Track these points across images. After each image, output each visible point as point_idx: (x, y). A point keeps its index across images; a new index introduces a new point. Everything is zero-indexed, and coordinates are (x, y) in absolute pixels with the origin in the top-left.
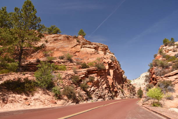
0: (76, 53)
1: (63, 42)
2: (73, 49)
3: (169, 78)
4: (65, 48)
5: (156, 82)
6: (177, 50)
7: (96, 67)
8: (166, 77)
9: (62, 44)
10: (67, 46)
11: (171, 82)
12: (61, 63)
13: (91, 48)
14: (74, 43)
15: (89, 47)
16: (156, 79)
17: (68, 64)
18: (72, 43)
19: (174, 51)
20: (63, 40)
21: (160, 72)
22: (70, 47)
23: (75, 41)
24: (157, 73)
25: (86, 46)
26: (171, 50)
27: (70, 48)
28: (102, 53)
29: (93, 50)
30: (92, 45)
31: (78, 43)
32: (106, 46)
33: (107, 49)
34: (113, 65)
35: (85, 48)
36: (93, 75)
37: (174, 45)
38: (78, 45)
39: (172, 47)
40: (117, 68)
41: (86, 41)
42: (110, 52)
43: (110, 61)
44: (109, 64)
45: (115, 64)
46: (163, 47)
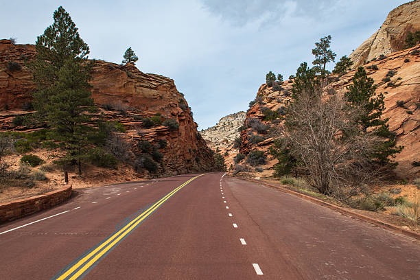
1: (104, 76)
3: (263, 147)
4: (108, 89)
6: (282, 100)
7: (166, 126)
8: (259, 146)
9: (103, 81)
10: (112, 84)
11: (262, 152)
13: (150, 88)
14: (123, 79)
15: (147, 87)
17: (121, 119)
18: (121, 78)
19: (279, 102)
20: (105, 73)
21: (255, 138)
22: (117, 86)
23: (125, 75)
24: (249, 139)
25: (142, 84)
26: (274, 99)
27: (117, 89)
28: (167, 95)
29: (154, 92)
30: (151, 81)
31: (130, 79)
32: (172, 81)
33: (173, 87)
34: (184, 118)
35: (141, 88)
36: (163, 138)
37: (280, 90)
38: (130, 83)
39: (277, 93)
40: (189, 122)
41: (142, 74)
42: (178, 93)
43: (181, 110)
44: (179, 116)
45: (187, 114)
46: (265, 88)
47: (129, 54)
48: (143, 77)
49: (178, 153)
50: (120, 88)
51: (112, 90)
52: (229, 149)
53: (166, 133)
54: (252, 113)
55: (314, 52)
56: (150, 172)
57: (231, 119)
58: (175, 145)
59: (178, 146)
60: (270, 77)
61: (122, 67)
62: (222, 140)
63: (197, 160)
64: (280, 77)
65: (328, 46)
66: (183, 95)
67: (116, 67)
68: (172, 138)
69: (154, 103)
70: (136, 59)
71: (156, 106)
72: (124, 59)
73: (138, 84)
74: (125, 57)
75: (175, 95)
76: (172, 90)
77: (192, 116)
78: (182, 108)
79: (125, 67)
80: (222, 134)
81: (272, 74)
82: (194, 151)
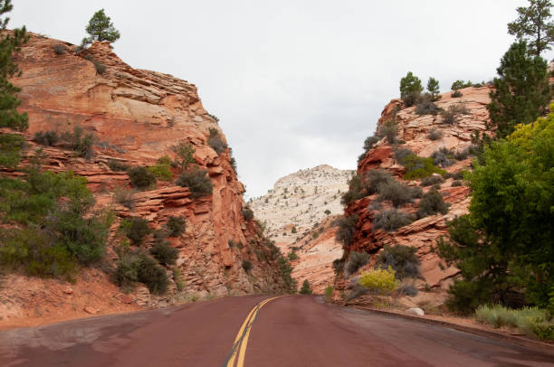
0: (93, 120)
1: (41, 69)
2: (85, 104)
3: (410, 237)
4: (51, 100)
5: (374, 247)
6: (441, 134)
7: (184, 186)
8: (403, 234)
9: (39, 79)
10: (60, 88)
11: (413, 250)
12: (57, 164)
13: (146, 101)
14: (86, 77)
15: (138, 98)
16: (376, 237)
17: (81, 166)
18: (80, 77)
19: (434, 138)
20: (43, 63)
21: (388, 218)
22: (71, 93)
23: (90, 68)
24: (378, 220)
25: (128, 91)
26: (423, 131)
27: (71, 100)
28: (182, 118)
29: (155, 109)
30: (148, 85)
31: (100, 80)
32: (192, 88)
33: (195, 100)
34: (218, 170)
35: (126, 99)
36: (179, 213)
37: (435, 111)
38: (100, 88)
39: (428, 119)
40: (229, 180)
41: (128, 69)
42: (205, 115)
43: (213, 153)
44: (210, 165)
45: (226, 163)
46: (399, 108)
47: (99, 24)
48: (130, 76)
49: (210, 249)
50: (79, 98)
51: (60, 101)
52: (299, 245)
53: (183, 201)
54: (371, 163)
55: (513, 28)
56: (151, 291)
57: (300, 182)
58: (203, 230)
59: (210, 233)
60: (409, 85)
61: (83, 53)
62: (281, 225)
63: (247, 267)
64: (433, 84)
65: (546, 14)
66: (215, 120)
67: (71, 52)
68: (196, 214)
69: (153, 135)
70: (115, 36)
71: (158, 141)
72: (88, 36)
73: (119, 91)
74: (90, 30)
75: (198, 118)
76: (193, 107)
77: (234, 168)
78: (215, 149)
79: (89, 51)
80: (280, 212)
81: (413, 79)
82: (240, 245)
